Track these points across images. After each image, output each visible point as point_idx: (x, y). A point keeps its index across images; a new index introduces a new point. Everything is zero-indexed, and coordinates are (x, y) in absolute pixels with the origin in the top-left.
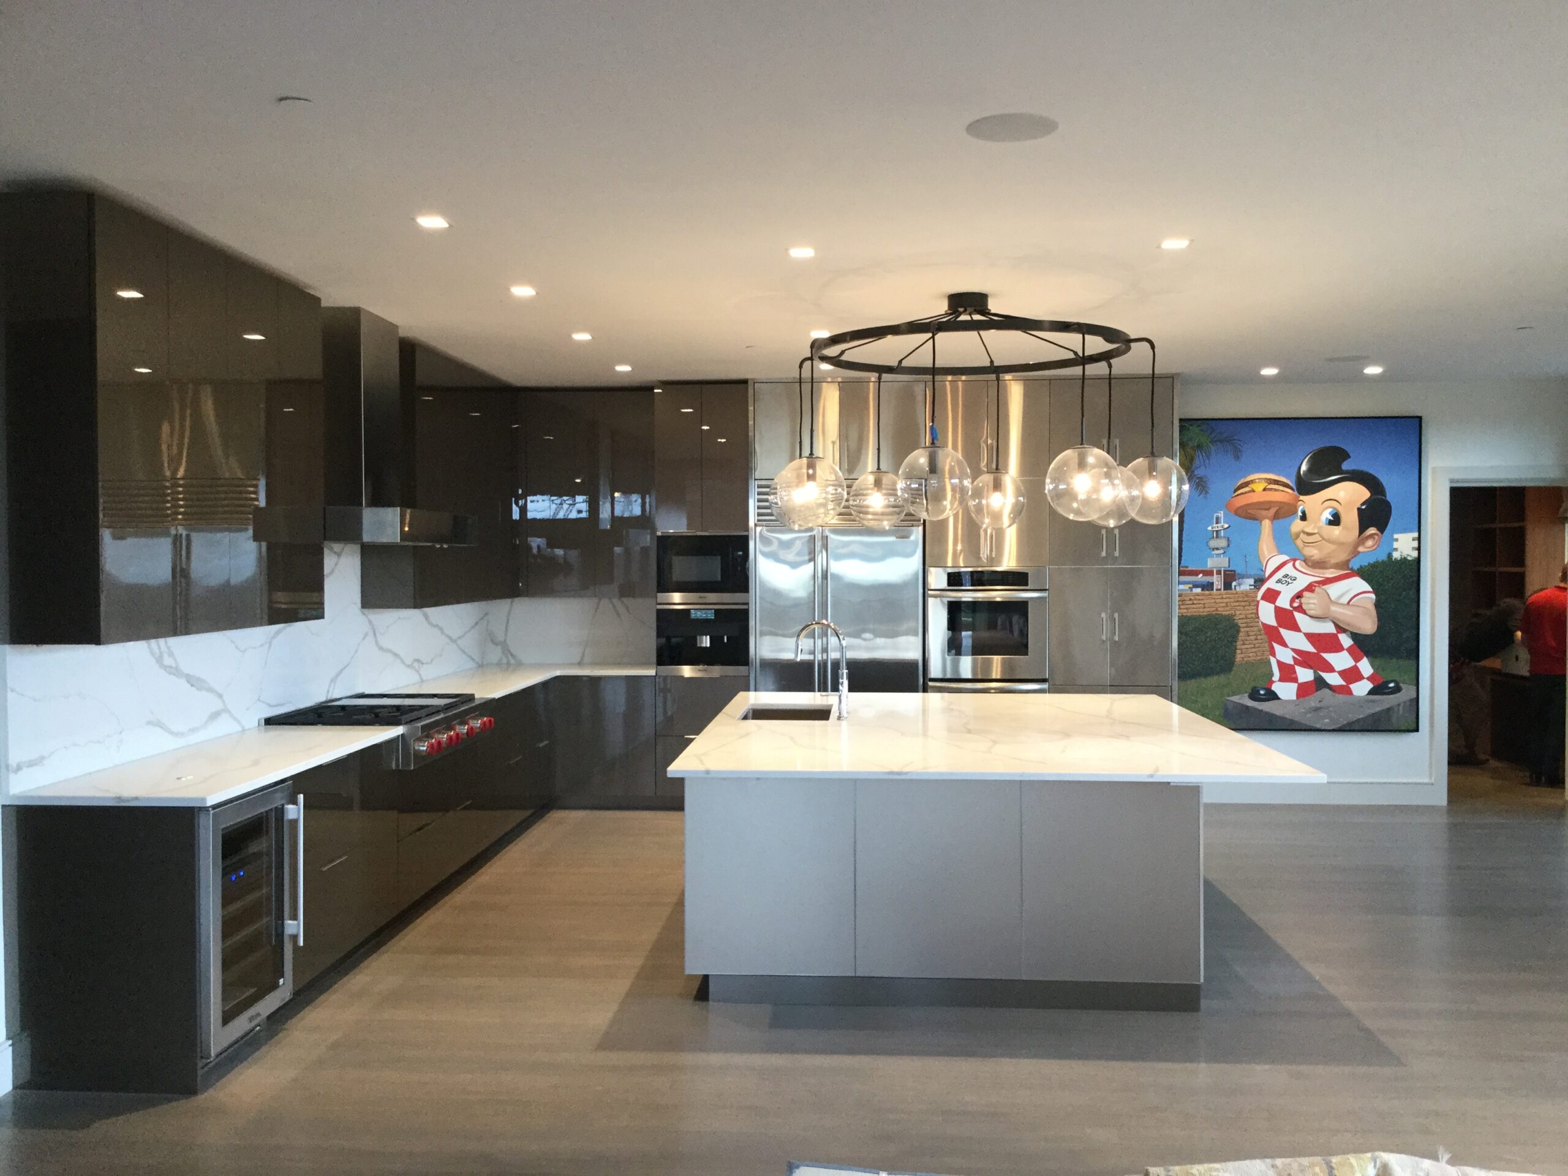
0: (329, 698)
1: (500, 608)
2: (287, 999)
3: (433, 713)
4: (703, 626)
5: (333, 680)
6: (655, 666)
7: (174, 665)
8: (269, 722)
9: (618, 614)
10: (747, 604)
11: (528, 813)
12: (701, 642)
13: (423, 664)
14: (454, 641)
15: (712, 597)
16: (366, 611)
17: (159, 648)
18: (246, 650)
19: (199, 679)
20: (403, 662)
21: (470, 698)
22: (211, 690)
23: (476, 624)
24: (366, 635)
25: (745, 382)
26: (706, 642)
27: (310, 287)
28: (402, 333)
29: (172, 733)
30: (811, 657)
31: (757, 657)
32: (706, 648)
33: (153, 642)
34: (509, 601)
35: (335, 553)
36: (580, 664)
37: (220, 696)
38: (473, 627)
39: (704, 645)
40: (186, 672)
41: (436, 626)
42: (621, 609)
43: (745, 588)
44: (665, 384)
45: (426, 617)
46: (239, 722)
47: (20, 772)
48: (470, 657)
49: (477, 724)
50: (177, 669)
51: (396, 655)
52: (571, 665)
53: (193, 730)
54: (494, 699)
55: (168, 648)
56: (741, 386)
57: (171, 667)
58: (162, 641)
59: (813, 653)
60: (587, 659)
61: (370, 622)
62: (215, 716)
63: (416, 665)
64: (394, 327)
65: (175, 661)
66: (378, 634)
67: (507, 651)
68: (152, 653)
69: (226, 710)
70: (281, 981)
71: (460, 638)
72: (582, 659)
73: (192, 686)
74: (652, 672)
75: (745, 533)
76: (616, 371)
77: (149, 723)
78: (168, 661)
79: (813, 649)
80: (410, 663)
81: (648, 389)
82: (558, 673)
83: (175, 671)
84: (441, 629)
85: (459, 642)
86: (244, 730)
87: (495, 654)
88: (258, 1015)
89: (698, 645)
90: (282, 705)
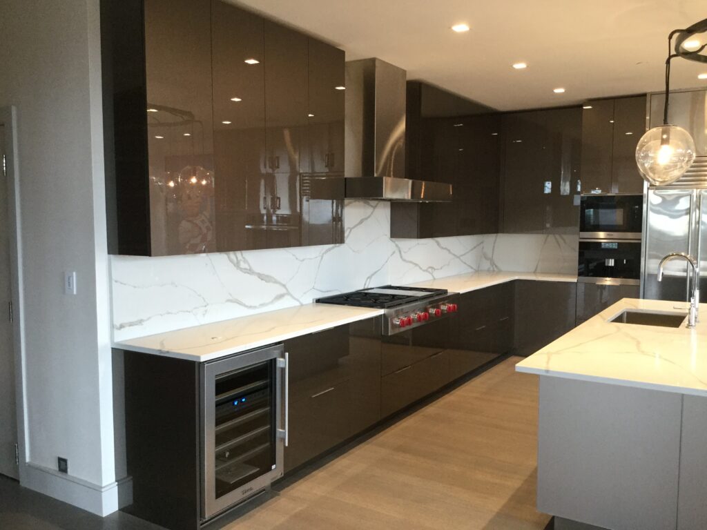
0: (366, 287)
1: (489, 239)
2: (279, 477)
3: (411, 301)
4: (610, 253)
5: (369, 278)
6: (577, 276)
7: (248, 268)
8: (319, 301)
9: (559, 245)
10: (640, 240)
11: (495, 356)
12: (608, 263)
13: (435, 269)
14: (458, 257)
15: (616, 235)
16: (393, 239)
17: (237, 258)
18: (303, 260)
19: (267, 276)
20: (421, 269)
21: (445, 292)
22: (276, 282)
23: (475, 247)
24: (394, 253)
25: (644, 95)
26: (611, 263)
27: (340, 45)
28: (409, 77)
29: (247, 306)
30: (685, 274)
31: (646, 273)
32: (611, 267)
33: (232, 254)
34: (494, 235)
35: (372, 206)
36: (535, 272)
37: (284, 286)
38: (472, 250)
39: (610, 265)
40: (257, 271)
41: (445, 249)
42: (561, 241)
43: (640, 231)
44: (591, 101)
45: (438, 244)
46: (298, 300)
47: (122, 329)
48: (469, 266)
49: (444, 308)
50: (250, 270)
51: (416, 265)
52: (528, 273)
53: (262, 305)
54: (459, 294)
55: (244, 258)
56: (642, 98)
57: (245, 269)
58: (238, 254)
59: (686, 271)
60: (538, 270)
61: (397, 246)
62: (281, 296)
63: (430, 270)
64: (404, 72)
65: (249, 266)
66: (402, 253)
67: (493, 264)
68: (231, 261)
69: (288, 294)
70: (274, 467)
71: (462, 255)
72: (536, 270)
73: (262, 279)
74: (575, 280)
75: (641, 194)
76: (554, 93)
77: (228, 301)
78: (243, 265)
79: (686, 268)
80: (425, 269)
81: (578, 107)
82: (516, 278)
83: (250, 271)
84: (449, 251)
85: (461, 258)
86: (302, 305)
87: (486, 265)
88: (251, 489)
89: (606, 265)
90: (330, 291)
